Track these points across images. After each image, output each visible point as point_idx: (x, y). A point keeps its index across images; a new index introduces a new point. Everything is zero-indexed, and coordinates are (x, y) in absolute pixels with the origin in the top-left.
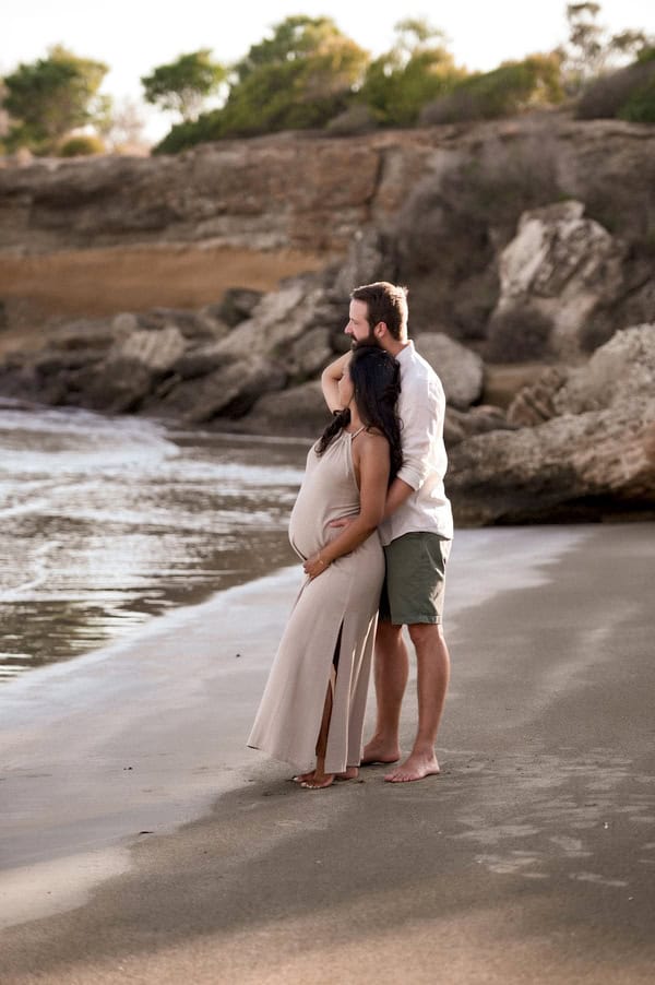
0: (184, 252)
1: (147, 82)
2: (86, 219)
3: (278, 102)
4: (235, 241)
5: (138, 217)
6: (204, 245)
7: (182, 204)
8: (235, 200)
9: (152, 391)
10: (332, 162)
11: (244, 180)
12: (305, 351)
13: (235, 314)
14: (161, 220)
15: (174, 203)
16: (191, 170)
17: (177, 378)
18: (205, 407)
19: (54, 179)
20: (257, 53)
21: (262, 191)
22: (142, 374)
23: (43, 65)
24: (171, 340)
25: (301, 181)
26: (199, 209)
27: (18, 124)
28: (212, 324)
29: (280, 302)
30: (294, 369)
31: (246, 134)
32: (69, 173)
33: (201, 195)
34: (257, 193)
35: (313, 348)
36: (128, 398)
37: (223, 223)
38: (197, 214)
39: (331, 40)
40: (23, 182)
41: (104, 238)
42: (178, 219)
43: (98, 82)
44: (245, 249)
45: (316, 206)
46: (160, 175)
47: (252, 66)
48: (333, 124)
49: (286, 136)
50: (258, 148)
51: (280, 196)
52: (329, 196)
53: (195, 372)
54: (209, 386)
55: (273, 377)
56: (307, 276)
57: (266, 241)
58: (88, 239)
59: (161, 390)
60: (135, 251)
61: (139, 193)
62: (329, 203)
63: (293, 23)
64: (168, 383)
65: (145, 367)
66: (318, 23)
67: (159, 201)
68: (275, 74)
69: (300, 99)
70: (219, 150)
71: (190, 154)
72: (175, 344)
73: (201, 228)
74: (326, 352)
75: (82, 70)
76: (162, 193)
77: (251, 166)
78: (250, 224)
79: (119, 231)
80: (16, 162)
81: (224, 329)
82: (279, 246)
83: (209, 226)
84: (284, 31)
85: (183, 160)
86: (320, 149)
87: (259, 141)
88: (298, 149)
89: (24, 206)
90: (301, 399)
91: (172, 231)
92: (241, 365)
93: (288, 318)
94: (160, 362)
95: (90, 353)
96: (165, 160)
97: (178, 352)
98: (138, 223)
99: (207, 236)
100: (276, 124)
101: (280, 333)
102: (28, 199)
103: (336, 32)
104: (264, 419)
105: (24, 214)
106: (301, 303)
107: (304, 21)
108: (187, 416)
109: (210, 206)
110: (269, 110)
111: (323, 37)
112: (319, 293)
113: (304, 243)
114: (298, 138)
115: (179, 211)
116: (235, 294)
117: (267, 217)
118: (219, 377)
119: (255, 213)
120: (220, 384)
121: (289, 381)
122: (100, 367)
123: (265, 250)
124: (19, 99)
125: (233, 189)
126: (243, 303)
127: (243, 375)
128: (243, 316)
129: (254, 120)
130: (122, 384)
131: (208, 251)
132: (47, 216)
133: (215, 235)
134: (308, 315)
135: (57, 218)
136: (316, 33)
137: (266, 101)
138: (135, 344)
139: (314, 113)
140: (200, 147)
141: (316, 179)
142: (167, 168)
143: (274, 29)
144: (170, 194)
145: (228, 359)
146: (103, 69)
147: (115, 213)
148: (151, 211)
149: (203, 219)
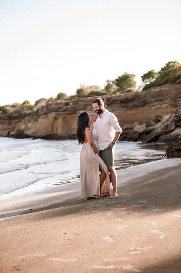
0: (150, 109)
1: (142, 77)
2: (130, 105)
3: (166, 78)
4: (159, 106)
5: (140, 103)
6: (153, 108)
7: (148, 100)
8: (158, 98)
9: (140, 137)
10: (177, 89)
11: (159, 94)
12: (170, 127)
13: (158, 121)
14: (145, 103)
15: (146, 100)
16: (149, 93)
17: (144, 134)
18: (149, 139)
19: (123, 97)
20: (162, 69)
21: (163, 96)
22: (137, 134)
23: (123, 76)
24: (143, 127)
25: (171, 93)
26: (151, 101)
27: (119, 88)
28: (153, 123)
29: (166, 117)
30: (168, 131)
31: (160, 85)
32: (126, 96)
33: (151, 98)
34: (162, 96)
35: (172, 126)
36: (135, 139)
37: (156, 103)
38: (151, 102)
39: (177, 65)
40: (118, 98)
41: (134, 108)
42: (148, 103)
43: (133, 78)
44: (161, 108)
45: (174, 98)
46: (143, 94)
47: (162, 72)
48: (177, 81)
49: (168, 85)
50: (162, 88)
51: (167, 97)
52: (177, 96)
53: (147, 133)
54: (150, 135)
55: (163, 132)
56: (172, 112)
57: (165, 106)
58: (131, 108)
59: (141, 137)
60: (140, 110)
61: (139, 99)
62: (177, 97)
63: (169, 63)
64: (142, 135)
65: (138, 132)
66: (174, 63)
67: (144, 100)
68: (165, 73)
69: (171, 77)
70: (154, 89)
71: (149, 90)
72: (144, 127)
73: (152, 104)
74: (175, 127)
75: (130, 76)
76: (144, 98)
77: (161, 91)
78: (161, 103)
79: (137, 106)
80: (116, 95)
81: (155, 124)
82: (167, 107)
83: (153, 104)
84: (168, 65)
85: (148, 91)
86: (174, 86)
87: (162, 86)
88: (170, 87)
89: (118, 103)
90: (168, 136)
91: (147, 105)
92: (156, 130)
93: (168, 120)
94: (141, 131)
95: (129, 131)
96: (144, 92)
97: (144, 129)
98: (140, 104)
99: (154, 106)
100: (166, 82)
101: (166, 124)
102: (119, 102)
103: (178, 64)
104: (160, 141)
105: (119, 105)
106: (170, 117)
107: (172, 62)
108: (145, 141)
109: (153, 100)
110: (164, 80)
111: (175, 65)
112: (174, 115)
113: (172, 105)
114: (170, 85)
115: (148, 101)
116: (157, 116)
117: (164, 101)
118: (152, 133)
119: (162, 100)
120: (152, 134)
121: (166, 133)
122: (130, 133)
123: (165, 108)
124: (119, 83)
125: (157, 96)
126: (159, 118)
127: (156, 132)
128: (159, 121)
129: (161, 82)
130: (134, 136)
131: (154, 109)
132: (123, 105)
133: (155, 105)
134: (171, 120)
135: (125, 105)
136: (174, 64)
137: (164, 78)
138: (136, 128)
139: (174, 80)
140: (150, 88)
141: (174, 93)
142: (144, 93)
143: (166, 64)
144: (145, 98)
145: (154, 129)
146: (134, 75)
147: (135, 103)
148: (142, 102)
149: (152, 102)
